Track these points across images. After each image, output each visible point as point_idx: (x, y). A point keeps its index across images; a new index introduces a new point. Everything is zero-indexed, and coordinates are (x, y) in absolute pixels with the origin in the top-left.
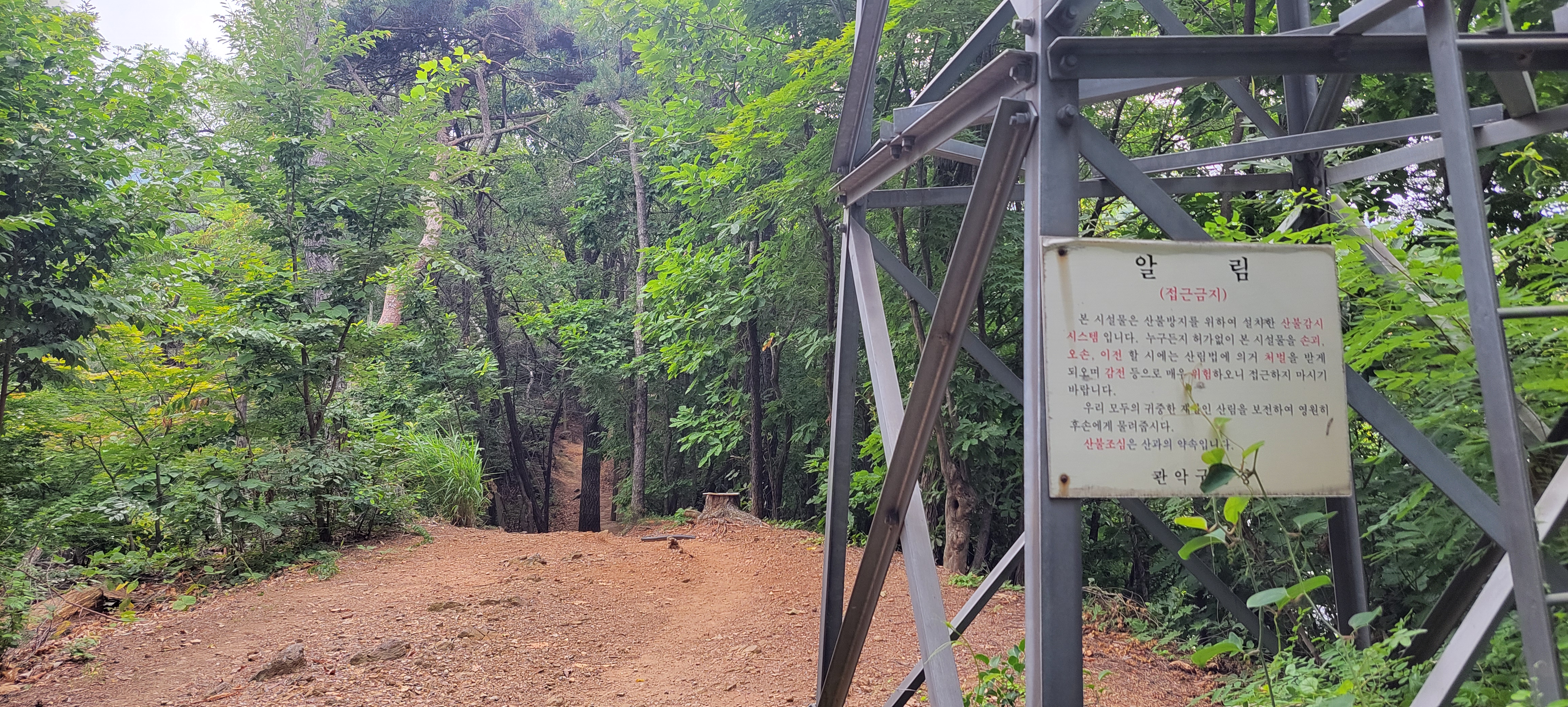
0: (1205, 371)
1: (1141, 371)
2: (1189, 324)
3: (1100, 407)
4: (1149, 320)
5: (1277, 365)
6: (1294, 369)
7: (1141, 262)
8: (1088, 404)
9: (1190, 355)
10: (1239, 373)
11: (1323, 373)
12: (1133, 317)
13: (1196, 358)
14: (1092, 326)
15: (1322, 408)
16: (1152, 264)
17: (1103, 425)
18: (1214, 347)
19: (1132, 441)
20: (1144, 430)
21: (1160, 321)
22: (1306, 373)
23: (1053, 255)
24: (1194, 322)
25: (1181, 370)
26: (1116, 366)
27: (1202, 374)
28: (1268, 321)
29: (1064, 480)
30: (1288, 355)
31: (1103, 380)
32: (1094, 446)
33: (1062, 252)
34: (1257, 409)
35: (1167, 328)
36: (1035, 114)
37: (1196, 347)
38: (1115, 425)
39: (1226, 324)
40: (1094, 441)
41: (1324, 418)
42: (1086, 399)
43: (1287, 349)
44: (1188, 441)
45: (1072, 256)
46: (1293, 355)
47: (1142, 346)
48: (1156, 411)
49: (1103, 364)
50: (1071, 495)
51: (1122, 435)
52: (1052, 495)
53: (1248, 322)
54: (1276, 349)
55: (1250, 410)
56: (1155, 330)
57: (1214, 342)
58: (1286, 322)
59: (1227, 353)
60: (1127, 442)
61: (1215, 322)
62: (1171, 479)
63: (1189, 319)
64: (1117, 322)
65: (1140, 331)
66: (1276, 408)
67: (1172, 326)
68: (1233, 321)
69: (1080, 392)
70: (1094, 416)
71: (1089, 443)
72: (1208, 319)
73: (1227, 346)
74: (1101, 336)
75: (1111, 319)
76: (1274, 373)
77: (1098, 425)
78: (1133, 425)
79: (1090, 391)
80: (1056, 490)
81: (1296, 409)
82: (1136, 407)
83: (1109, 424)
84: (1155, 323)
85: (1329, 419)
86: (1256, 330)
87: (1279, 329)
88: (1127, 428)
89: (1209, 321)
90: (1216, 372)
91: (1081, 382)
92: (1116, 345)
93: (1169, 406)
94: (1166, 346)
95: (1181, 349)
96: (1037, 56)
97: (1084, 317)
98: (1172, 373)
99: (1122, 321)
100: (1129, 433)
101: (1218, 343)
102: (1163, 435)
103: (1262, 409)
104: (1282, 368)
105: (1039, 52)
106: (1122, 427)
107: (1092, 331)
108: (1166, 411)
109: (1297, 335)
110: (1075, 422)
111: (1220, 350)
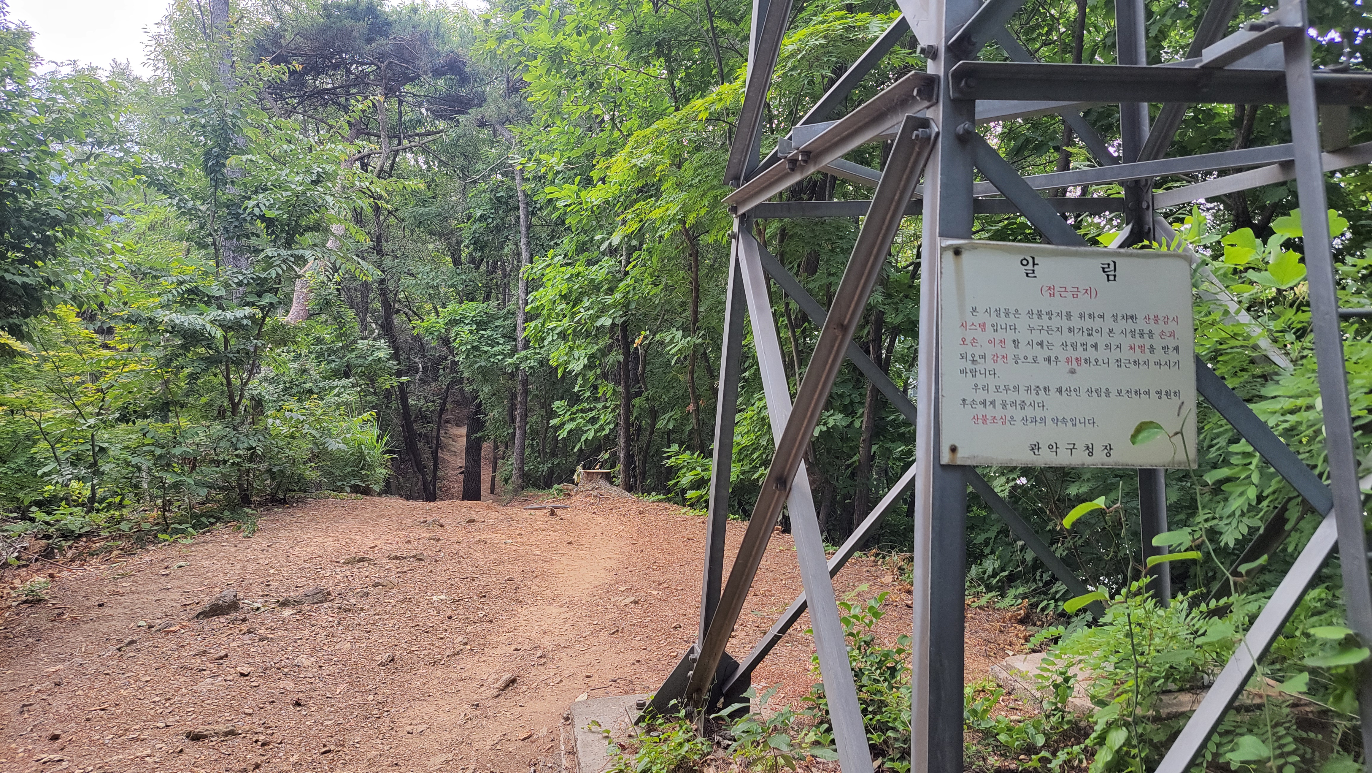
0: (1077, 359)
1: (1021, 357)
2: (1064, 318)
3: (986, 388)
4: (1030, 313)
5: (1138, 355)
6: (1153, 358)
7: (1025, 262)
8: (976, 385)
9: (1064, 345)
10: (1106, 361)
11: (1177, 363)
12: (1017, 311)
13: (1069, 347)
14: (981, 317)
15: (1175, 393)
16: (1034, 264)
17: (988, 403)
18: (1086, 339)
19: (1012, 417)
20: (1023, 408)
21: (1040, 314)
22: (1163, 363)
23: (950, 255)
24: (1069, 316)
25: (1056, 358)
26: (1001, 352)
27: (1074, 361)
28: (1132, 317)
29: (953, 449)
30: (1147, 346)
31: (989, 365)
32: (980, 421)
33: (957, 252)
34: (1119, 392)
35: (1045, 321)
36: (937, 130)
37: (1070, 338)
38: (998, 404)
39: (1097, 319)
40: (980, 417)
41: (1176, 401)
42: (975, 381)
43: (1147, 342)
44: (1060, 418)
45: (965, 256)
46: (1152, 346)
47: (1023, 336)
48: (1034, 392)
49: (989, 351)
50: (959, 463)
51: (1004, 412)
52: (942, 463)
53: (1115, 317)
54: (1138, 341)
55: (1114, 393)
56: (1035, 322)
57: (1085, 334)
58: (1147, 318)
59: (1096, 344)
60: (1008, 418)
61: (1087, 316)
62: (1044, 450)
63: (1064, 314)
64: (1002, 315)
65: (1023, 322)
66: (1136, 392)
67: (1050, 319)
68: (1102, 316)
69: (969, 375)
70: (981, 395)
71: (976, 418)
72: (1080, 314)
73: (1096, 338)
74: (988, 326)
75: (998, 312)
76: (1135, 362)
77: (984, 403)
78: (1014, 404)
79: (978, 373)
80: (946, 458)
81: (1153, 393)
82: (1016, 388)
83: (993, 403)
84: (1035, 316)
85: (1180, 402)
86: (1122, 324)
87: (1141, 324)
88: (1008, 407)
89: (1081, 316)
90: (1086, 360)
91: (969, 366)
92: (1001, 334)
93: (1045, 388)
94: (1044, 336)
95: (1057, 339)
96: (939, 77)
97: (974, 310)
98: (1049, 359)
99: (1007, 314)
100: (1010, 411)
101: (1089, 335)
102: (1039, 413)
103: (1124, 392)
104: (1142, 358)
105: (942, 74)
106: (1004, 405)
107: (981, 322)
108: (1042, 392)
109: (1157, 329)
110: (964, 400)
111: (1090, 341)
